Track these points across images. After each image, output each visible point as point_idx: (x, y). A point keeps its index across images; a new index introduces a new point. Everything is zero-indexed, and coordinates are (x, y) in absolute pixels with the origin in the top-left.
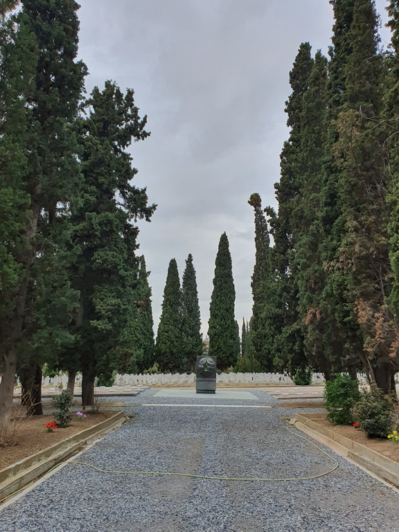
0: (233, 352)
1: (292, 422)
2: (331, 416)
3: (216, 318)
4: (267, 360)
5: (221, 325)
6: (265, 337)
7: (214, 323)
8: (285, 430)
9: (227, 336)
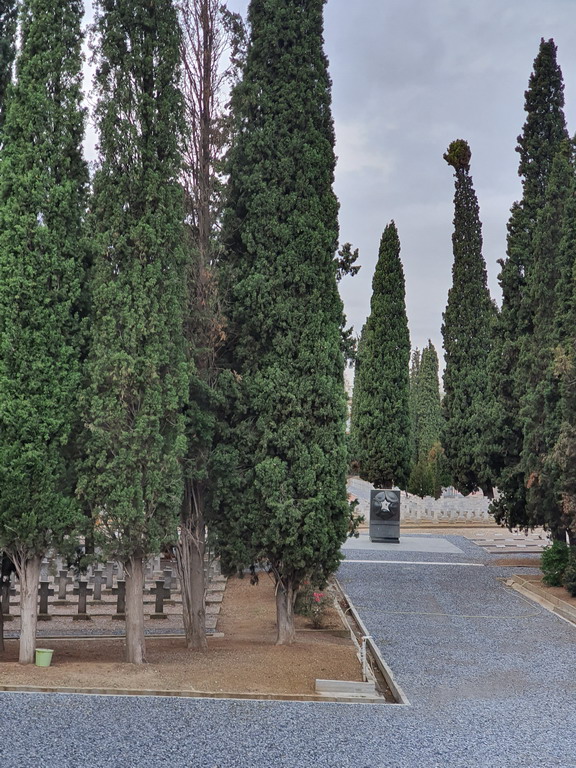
0: (403, 460)
1: (509, 583)
2: (546, 579)
3: (373, 395)
4: (466, 474)
5: (383, 410)
6: (465, 432)
7: (369, 405)
8: (503, 591)
9: (393, 429)
